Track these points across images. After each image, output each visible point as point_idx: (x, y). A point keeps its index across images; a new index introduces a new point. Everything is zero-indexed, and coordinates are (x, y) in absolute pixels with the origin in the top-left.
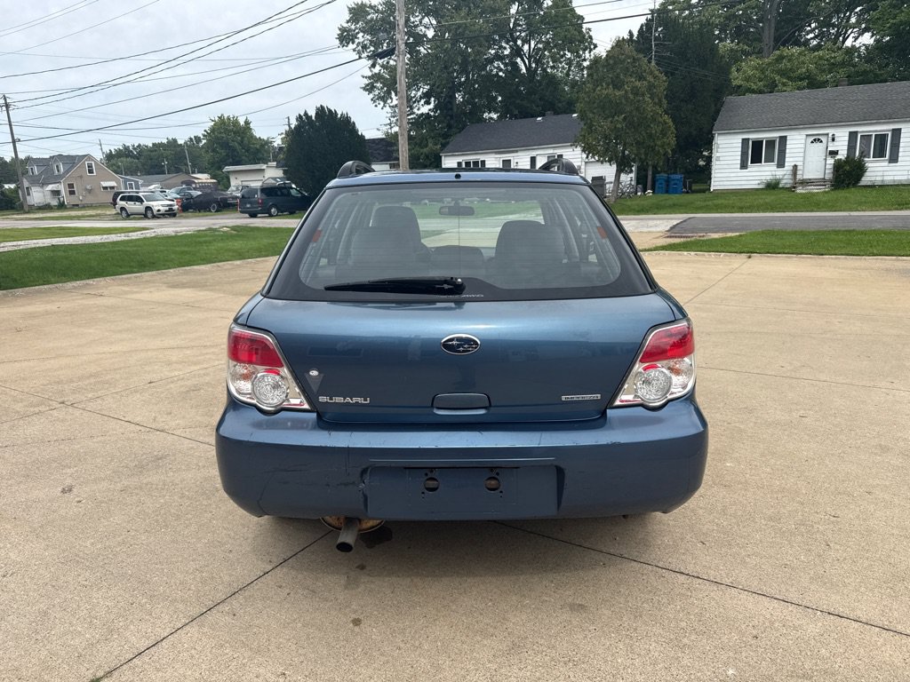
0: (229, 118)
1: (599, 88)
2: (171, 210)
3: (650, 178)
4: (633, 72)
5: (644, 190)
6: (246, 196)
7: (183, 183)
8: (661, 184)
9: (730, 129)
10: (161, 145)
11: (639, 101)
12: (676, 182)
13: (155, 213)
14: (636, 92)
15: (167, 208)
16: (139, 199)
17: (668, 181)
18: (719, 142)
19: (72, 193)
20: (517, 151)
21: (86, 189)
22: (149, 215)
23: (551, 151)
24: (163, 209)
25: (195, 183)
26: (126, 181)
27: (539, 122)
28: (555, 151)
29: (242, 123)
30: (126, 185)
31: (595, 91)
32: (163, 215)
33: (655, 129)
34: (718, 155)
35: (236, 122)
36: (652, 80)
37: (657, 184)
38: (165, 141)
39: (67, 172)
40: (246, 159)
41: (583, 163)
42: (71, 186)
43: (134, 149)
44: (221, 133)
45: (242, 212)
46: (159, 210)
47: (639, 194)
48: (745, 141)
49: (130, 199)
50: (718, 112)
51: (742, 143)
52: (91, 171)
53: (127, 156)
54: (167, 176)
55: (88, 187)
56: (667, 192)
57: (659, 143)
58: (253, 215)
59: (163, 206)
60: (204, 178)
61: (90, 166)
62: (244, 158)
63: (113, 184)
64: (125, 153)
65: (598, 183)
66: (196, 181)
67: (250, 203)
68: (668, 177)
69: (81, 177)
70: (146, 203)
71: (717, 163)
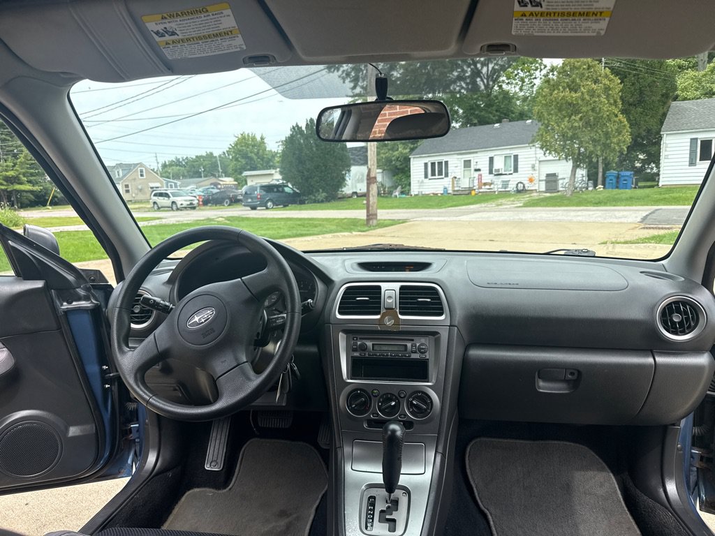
0: (248, 135)
1: (556, 92)
2: (191, 204)
3: (600, 175)
4: (588, 77)
5: (595, 185)
6: (248, 193)
7: (211, 184)
8: (611, 180)
9: (678, 129)
10: (201, 156)
11: (595, 102)
12: (626, 178)
13: (179, 206)
14: (592, 93)
15: (189, 203)
16: (167, 195)
17: (618, 177)
18: (667, 142)
19: (127, 191)
20: (476, 152)
21: (138, 189)
22: (174, 208)
23: (508, 152)
24: (185, 204)
25: (219, 184)
26: (168, 182)
28: (511, 152)
29: (259, 139)
30: (167, 184)
31: (551, 95)
32: (186, 208)
33: (611, 127)
34: (667, 153)
35: (254, 138)
36: (608, 83)
37: (608, 181)
38: (204, 154)
39: (124, 176)
40: (261, 167)
41: (537, 162)
42: (127, 186)
43: (183, 160)
44: (242, 146)
45: (245, 206)
46: (182, 204)
47: (590, 189)
48: (693, 141)
49: (161, 195)
50: (664, 115)
51: (691, 142)
52: (142, 175)
53: (177, 165)
54: (203, 179)
55: (140, 187)
56: (617, 187)
57: (615, 140)
58: (254, 208)
59: (186, 201)
60: (229, 181)
61: (141, 171)
62: (259, 165)
63: (158, 185)
64: (177, 163)
65: (553, 179)
66: (221, 183)
67: (252, 198)
68: (619, 174)
69: (135, 179)
70: (172, 199)
71: (666, 160)
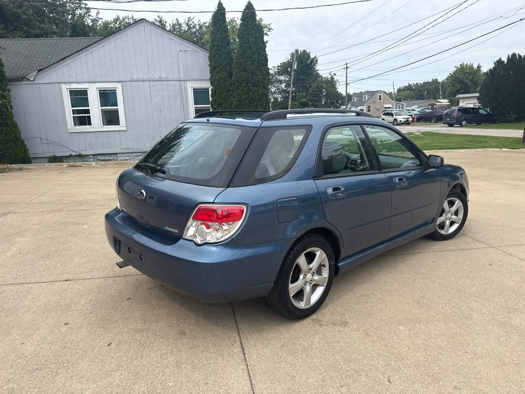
0: (467, 65)
2: (407, 121)
6: (448, 114)
7: (429, 105)
10: (428, 83)
13: (398, 122)
15: (405, 120)
16: (391, 115)
19: (369, 110)
21: (376, 109)
22: (395, 123)
24: (403, 120)
25: (436, 105)
26: (397, 104)
29: (475, 67)
30: (396, 106)
32: (403, 123)
35: (471, 67)
38: (431, 81)
39: (368, 100)
40: (473, 90)
42: (369, 107)
43: (414, 86)
44: (460, 74)
46: (400, 121)
49: (388, 114)
52: (380, 99)
53: (408, 90)
54: (425, 100)
55: (377, 108)
58: (451, 125)
59: (403, 118)
60: (444, 102)
61: (380, 96)
62: (472, 89)
63: (390, 106)
64: (409, 88)
66: (437, 104)
67: (450, 118)
69: (375, 102)
70: (395, 117)
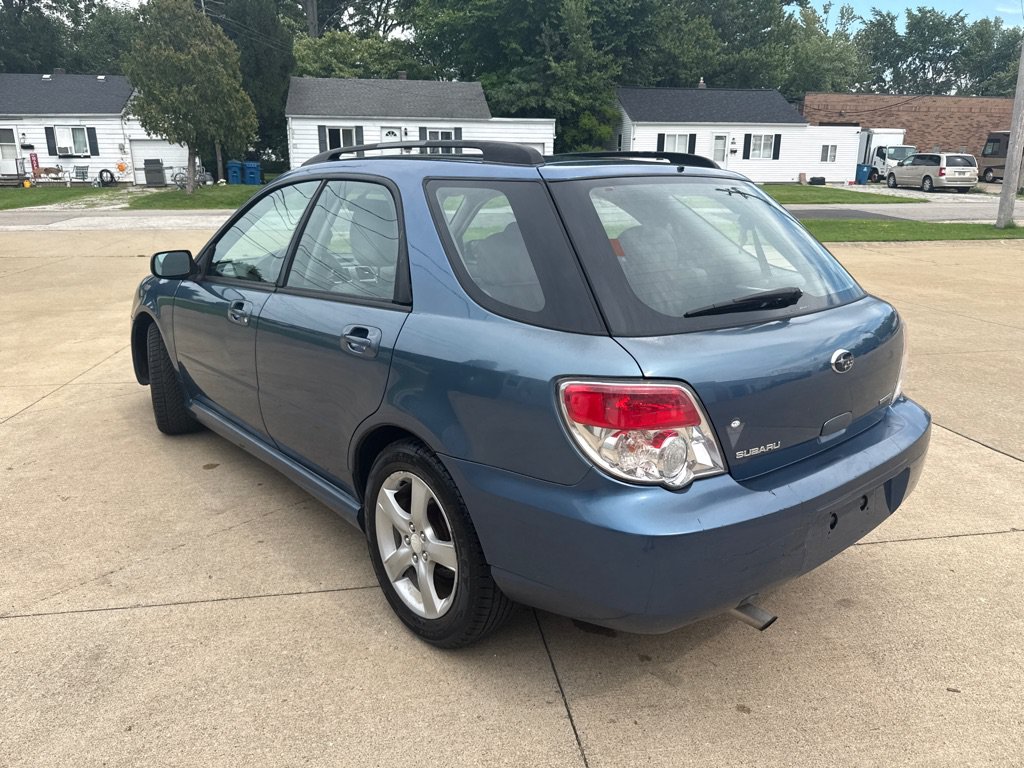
1: (155, 47)
3: (220, 165)
4: (196, 33)
5: (216, 179)
8: (235, 172)
9: (305, 113)
11: (210, 70)
12: (253, 171)
14: (204, 56)
17: (242, 169)
18: (294, 127)
20: (21, 118)
23: (76, 122)
27: (46, 82)
28: (83, 123)
31: (148, 50)
33: (234, 107)
34: (294, 142)
36: (222, 46)
37: (230, 172)
41: (127, 141)
47: (209, 183)
48: (321, 129)
50: (286, 93)
51: (319, 130)
56: (243, 182)
57: (240, 123)
65: (153, 167)
68: (242, 165)
71: (295, 150)
